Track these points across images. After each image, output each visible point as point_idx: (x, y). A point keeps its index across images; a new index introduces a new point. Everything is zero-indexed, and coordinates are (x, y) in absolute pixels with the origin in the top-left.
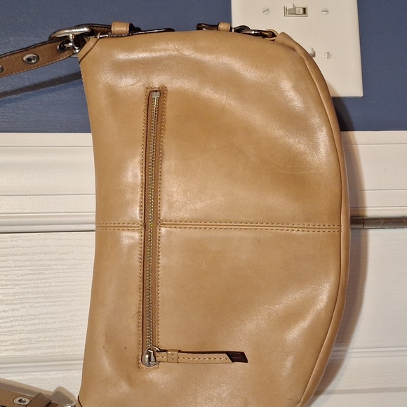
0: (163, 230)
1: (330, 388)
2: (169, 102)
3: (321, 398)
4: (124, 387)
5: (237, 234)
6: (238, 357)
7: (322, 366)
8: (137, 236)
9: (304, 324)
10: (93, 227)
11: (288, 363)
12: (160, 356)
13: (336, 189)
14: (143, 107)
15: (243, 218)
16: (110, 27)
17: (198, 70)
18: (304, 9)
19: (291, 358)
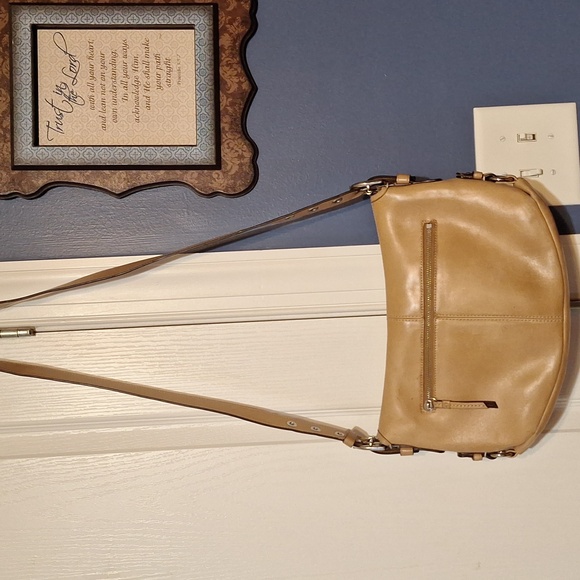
0: (438, 321)
1: (555, 428)
2: (439, 231)
3: (548, 435)
4: (412, 425)
5: (490, 323)
6: (491, 405)
7: (550, 409)
8: (418, 324)
9: (537, 383)
10: (385, 312)
11: (527, 409)
12: (437, 404)
13: (560, 292)
14: (420, 235)
15: (494, 313)
16: (396, 177)
17: (459, 208)
18: (534, 135)
19: (528, 405)
